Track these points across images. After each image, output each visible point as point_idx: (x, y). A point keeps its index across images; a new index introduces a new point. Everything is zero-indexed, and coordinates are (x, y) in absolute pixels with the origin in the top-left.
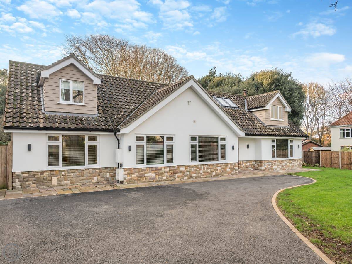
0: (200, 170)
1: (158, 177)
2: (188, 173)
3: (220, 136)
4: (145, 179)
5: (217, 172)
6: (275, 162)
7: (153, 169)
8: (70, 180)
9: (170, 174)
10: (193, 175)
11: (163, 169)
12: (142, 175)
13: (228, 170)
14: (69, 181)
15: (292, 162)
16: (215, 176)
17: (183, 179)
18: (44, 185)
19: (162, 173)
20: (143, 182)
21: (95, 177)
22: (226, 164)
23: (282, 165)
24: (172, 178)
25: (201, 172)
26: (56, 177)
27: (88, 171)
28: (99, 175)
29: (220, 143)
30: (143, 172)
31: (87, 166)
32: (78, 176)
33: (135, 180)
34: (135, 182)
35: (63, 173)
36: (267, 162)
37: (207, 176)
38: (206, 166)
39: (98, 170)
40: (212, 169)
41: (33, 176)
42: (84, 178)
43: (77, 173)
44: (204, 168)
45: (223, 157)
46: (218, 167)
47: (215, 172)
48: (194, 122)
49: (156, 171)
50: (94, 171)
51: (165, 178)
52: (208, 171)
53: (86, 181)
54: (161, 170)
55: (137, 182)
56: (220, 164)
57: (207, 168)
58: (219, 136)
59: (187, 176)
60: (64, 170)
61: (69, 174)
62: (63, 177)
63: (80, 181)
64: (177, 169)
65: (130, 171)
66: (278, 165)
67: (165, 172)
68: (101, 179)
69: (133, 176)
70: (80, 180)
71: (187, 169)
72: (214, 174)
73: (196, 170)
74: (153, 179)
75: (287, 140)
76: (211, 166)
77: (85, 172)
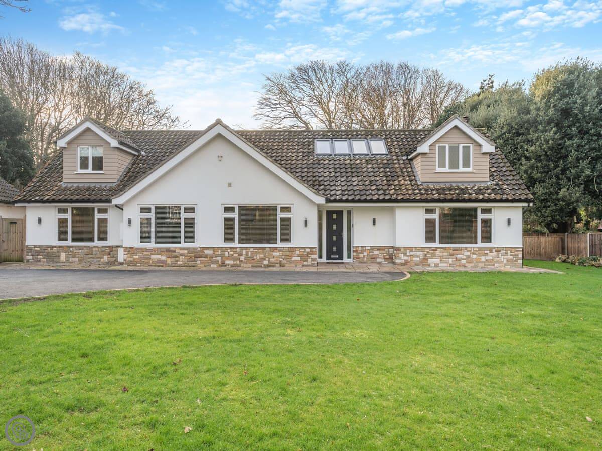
0: (241, 255)
1: (169, 261)
2: (219, 258)
3: (280, 204)
4: (151, 261)
5: (271, 259)
6: (433, 250)
7: (162, 250)
8: (78, 257)
9: (188, 258)
10: (227, 262)
11: (178, 251)
12: (147, 257)
13: (296, 258)
14: (77, 259)
15: (487, 253)
16: (268, 266)
17: (210, 265)
18: (53, 260)
19: (176, 256)
20: (149, 265)
21: (105, 256)
22: (293, 249)
23: (456, 258)
24: (191, 263)
25: (242, 258)
26: (64, 253)
27: (96, 249)
28: (109, 254)
29: (280, 215)
30: (149, 253)
31: (97, 243)
32: (87, 253)
33: (137, 262)
34: (138, 264)
35: (71, 249)
36: (412, 250)
37: (253, 265)
38: (252, 249)
39: (108, 248)
40: (262, 255)
41: (43, 251)
42: (93, 256)
43: (85, 250)
44: (247, 253)
45: (286, 238)
46: (274, 253)
47: (269, 261)
48: (230, 185)
49: (167, 253)
50: (104, 249)
51: (180, 263)
52: (255, 257)
53: (95, 260)
54: (175, 251)
55: (140, 264)
56: (278, 249)
57: (251, 253)
58: (278, 204)
59: (216, 262)
60: (72, 246)
61: (76, 251)
62: (70, 253)
63: (89, 260)
64: (200, 251)
65: (130, 250)
66: (442, 257)
67: (182, 255)
68: (112, 258)
69: (134, 257)
70: (89, 258)
71: (216, 253)
72: (266, 262)
73: (233, 255)
74: (162, 262)
75: (475, 210)
76: (260, 251)
77: (94, 249)
